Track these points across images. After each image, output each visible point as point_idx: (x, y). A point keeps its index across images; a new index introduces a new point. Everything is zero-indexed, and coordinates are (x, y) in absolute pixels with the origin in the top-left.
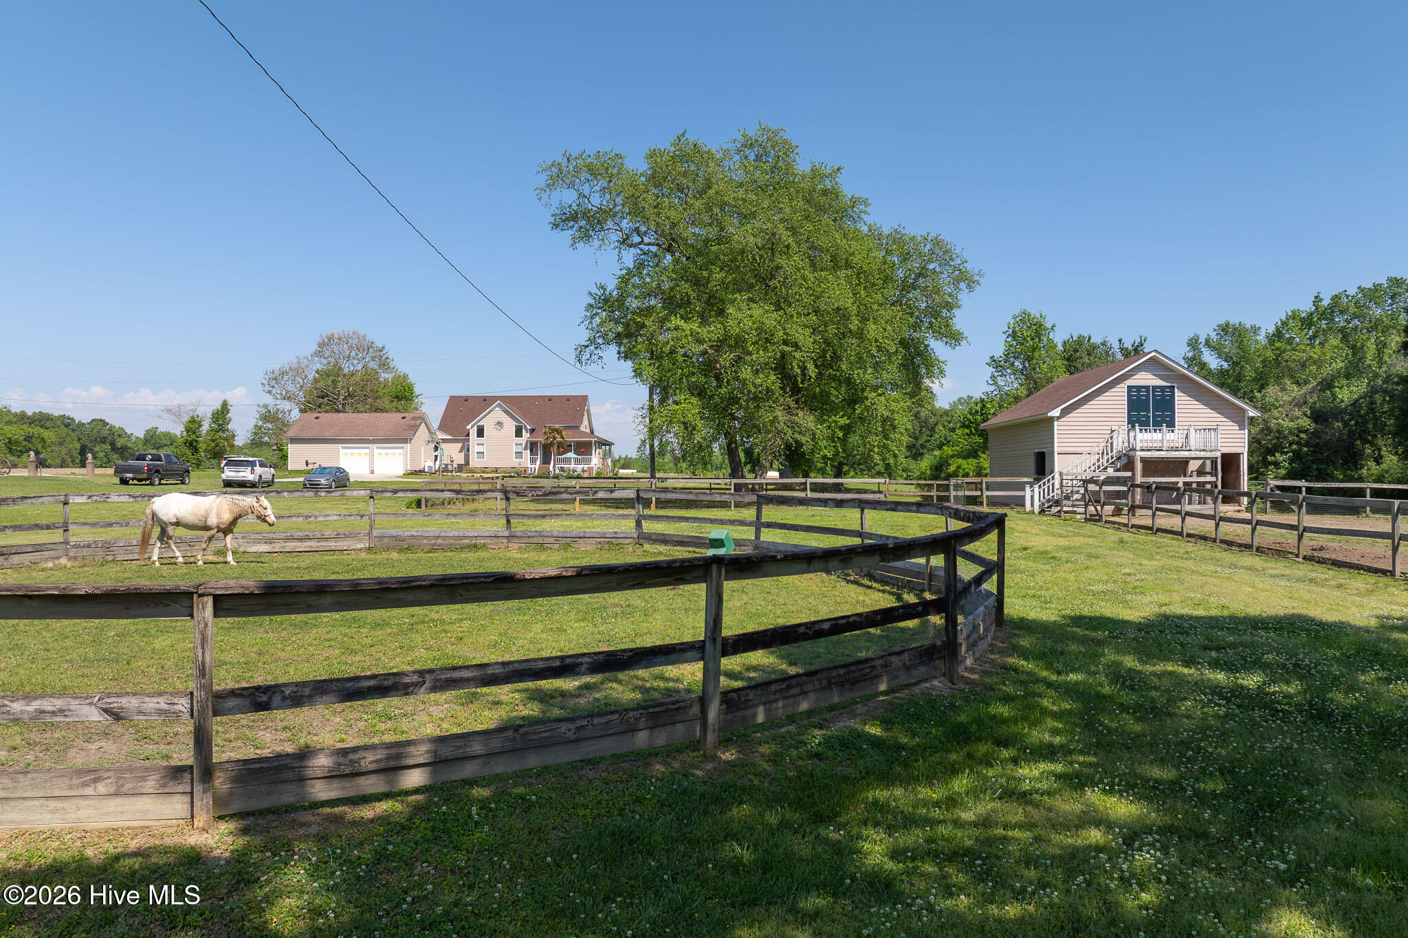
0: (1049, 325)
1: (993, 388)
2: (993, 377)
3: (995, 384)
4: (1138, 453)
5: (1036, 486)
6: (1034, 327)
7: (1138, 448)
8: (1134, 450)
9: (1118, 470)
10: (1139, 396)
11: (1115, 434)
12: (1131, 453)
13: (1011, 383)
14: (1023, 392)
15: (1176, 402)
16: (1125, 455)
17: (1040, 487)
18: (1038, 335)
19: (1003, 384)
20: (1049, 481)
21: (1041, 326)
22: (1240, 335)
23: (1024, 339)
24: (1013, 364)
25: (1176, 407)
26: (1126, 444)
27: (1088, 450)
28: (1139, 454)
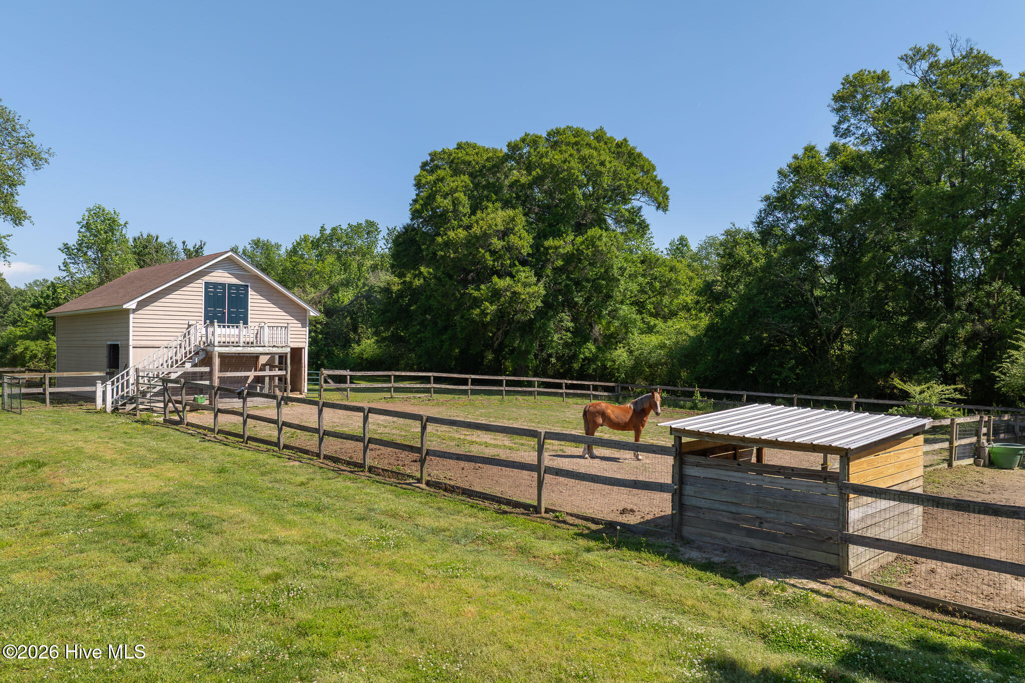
0: (122, 222)
1: (65, 274)
2: (65, 264)
3: (67, 270)
4: (216, 349)
5: (109, 383)
6: (108, 222)
7: (216, 344)
8: (212, 344)
9: (195, 365)
10: (215, 293)
11: (192, 330)
12: (209, 348)
13: (82, 271)
14: (95, 280)
15: (250, 300)
16: (203, 350)
17: (113, 384)
18: (112, 230)
19: (74, 271)
20: (123, 378)
21: (114, 221)
22: (267, 249)
23: (98, 231)
24: (85, 254)
25: (250, 304)
26: (204, 339)
27: (165, 343)
28: (218, 349)
